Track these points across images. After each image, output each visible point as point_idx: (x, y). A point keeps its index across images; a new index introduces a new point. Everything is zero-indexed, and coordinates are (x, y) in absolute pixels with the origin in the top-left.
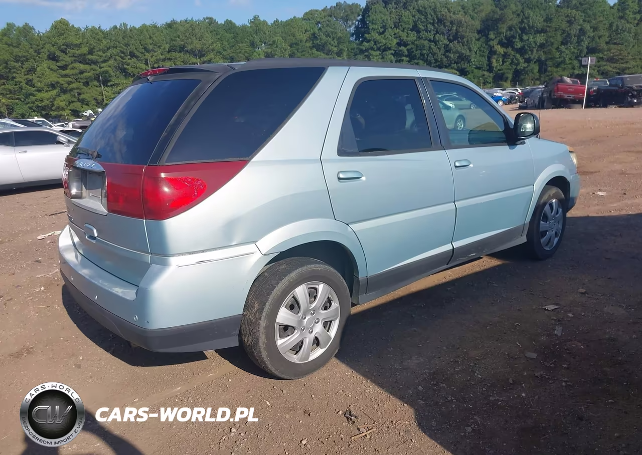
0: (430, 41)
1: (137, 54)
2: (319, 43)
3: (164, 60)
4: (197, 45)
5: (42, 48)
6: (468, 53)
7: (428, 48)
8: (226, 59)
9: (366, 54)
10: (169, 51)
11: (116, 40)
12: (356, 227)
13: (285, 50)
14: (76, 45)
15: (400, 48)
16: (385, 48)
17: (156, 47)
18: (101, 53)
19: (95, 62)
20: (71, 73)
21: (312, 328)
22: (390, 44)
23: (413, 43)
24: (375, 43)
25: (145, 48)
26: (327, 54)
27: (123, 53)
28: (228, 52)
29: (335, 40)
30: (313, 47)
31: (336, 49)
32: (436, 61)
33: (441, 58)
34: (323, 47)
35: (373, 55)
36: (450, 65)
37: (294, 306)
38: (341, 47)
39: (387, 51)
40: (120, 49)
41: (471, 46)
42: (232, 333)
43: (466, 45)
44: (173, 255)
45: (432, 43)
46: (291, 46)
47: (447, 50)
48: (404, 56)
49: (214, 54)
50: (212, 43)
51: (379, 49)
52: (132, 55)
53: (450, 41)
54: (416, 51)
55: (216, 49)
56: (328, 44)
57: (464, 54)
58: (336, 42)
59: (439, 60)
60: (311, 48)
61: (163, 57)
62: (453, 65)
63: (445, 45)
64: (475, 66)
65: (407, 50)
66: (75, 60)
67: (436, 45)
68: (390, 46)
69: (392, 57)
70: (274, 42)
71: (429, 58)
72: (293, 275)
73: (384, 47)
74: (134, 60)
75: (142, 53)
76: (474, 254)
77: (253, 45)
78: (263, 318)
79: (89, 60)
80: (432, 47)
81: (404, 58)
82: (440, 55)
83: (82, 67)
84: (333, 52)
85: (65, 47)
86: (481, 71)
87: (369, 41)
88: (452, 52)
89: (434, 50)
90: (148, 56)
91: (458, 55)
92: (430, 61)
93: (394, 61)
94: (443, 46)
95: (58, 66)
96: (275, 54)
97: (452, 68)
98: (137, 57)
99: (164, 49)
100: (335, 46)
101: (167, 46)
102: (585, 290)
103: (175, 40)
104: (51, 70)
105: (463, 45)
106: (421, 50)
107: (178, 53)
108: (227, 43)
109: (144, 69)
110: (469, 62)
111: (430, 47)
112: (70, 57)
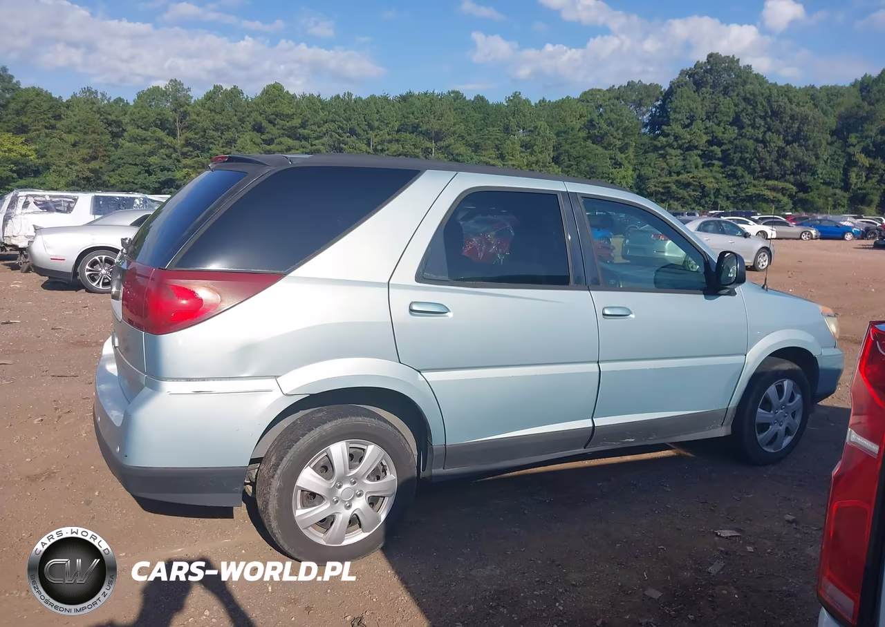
0: (757, 140)
1: (359, 131)
2: (597, 134)
3: (390, 142)
4: (435, 125)
5: (248, 116)
6: (813, 161)
7: (753, 150)
8: (470, 146)
9: (662, 152)
10: (398, 131)
11: (335, 113)
12: (431, 376)
13: (549, 140)
14: (287, 116)
15: (711, 148)
16: (690, 146)
17: (382, 124)
18: (315, 127)
19: (306, 138)
20: (276, 150)
21: (350, 501)
22: (697, 141)
23: (731, 142)
24: (676, 138)
25: (369, 125)
26: (606, 148)
27: (342, 129)
28: (474, 138)
29: (619, 131)
30: (588, 138)
31: (620, 143)
32: (763, 169)
33: (771, 166)
34: (602, 138)
35: (671, 155)
36: (783, 176)
37: (326, 469)
38: (627, 140)
39: (693, 150)
40: (339, 123)
41: (819, 152)
42: (234, 489)
43: (812, 151)
44: (166, 379)
45: (760, 145)
46: (558, 134)
47: (782, 154)
48: (715, 159)
49: (454, 139)
50: (455, 124)
51: (680, 147)
52: (352, 132)
53: (788, 143)
54: (735, 153)
55: (458, 132)
56: (609, 135)
57: (806, 162)
58: (621, 133)
59: (768, 168)
60: (585, 139)
61: (389, 137)
62: (787, 177)
63: (779, 147)
64: (822, 181)
65: (722, 151)
66: (283, 134)
67: (766, 147)
68: (696, 144)
69: (699, 159)
70: (536, 127)
71: (752, 165)
72: (328, 427)
73: (687, 145)
74: (354, 138)
75: (364, 131)
76: (633, 440)
77: (507, 130)
78: (276, 476)
79: (300, 135)
80: (760, 149)
81: (716, 162)
82: (769, 161)
83: (290, 142)
84: (615, 145)
85: (274, 116)
86: (831, 188)
87: (667, 135)
88: (788, 158)
89: (761, 154)
90: (372, 134)
91: (797, 163)
92: (754, 168)
93: (700, 166)
94: (776, 149)
95: (263, 140)
96: (535, 144)
97: (786, 181)
98: (357, 135)
99: (393, 127)
100: (619, 139)
101: (397, 125)
102: (793, 517)
103: (407, 118)
104: (254, 143)
105: (807, 150)
106: (741, 152)
107: (410, 133)
108: (473, 125)
109: (365, 150)
110: (814, 174)
111: (755, 150)
112: (278, 129)
